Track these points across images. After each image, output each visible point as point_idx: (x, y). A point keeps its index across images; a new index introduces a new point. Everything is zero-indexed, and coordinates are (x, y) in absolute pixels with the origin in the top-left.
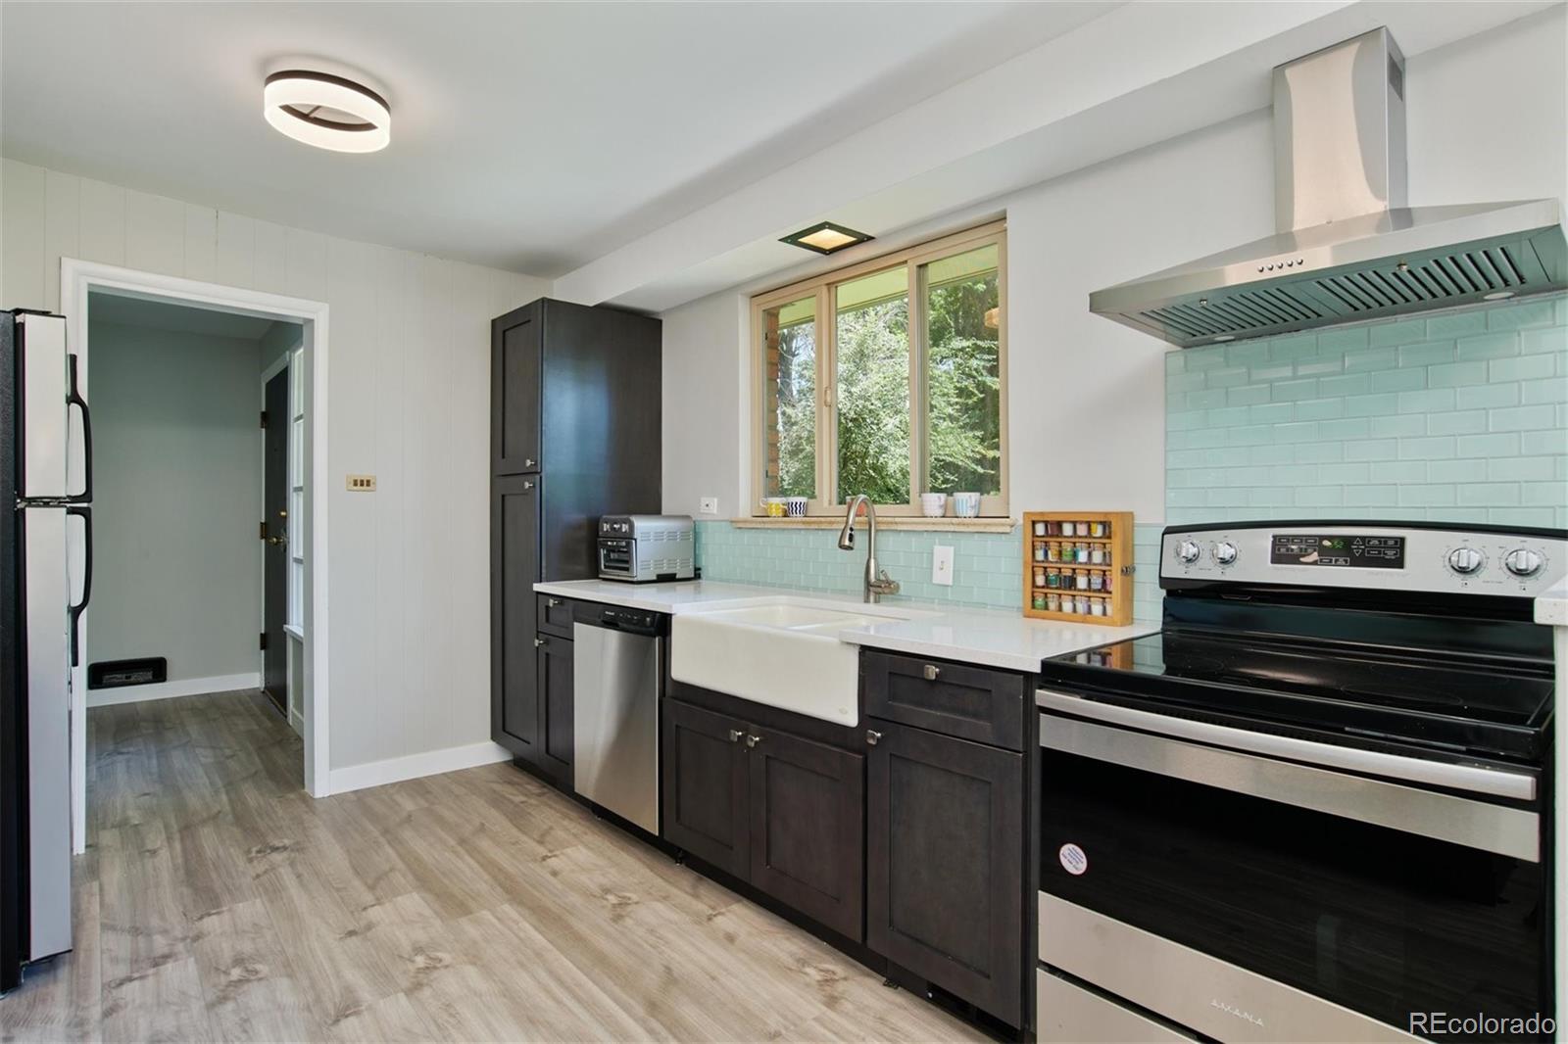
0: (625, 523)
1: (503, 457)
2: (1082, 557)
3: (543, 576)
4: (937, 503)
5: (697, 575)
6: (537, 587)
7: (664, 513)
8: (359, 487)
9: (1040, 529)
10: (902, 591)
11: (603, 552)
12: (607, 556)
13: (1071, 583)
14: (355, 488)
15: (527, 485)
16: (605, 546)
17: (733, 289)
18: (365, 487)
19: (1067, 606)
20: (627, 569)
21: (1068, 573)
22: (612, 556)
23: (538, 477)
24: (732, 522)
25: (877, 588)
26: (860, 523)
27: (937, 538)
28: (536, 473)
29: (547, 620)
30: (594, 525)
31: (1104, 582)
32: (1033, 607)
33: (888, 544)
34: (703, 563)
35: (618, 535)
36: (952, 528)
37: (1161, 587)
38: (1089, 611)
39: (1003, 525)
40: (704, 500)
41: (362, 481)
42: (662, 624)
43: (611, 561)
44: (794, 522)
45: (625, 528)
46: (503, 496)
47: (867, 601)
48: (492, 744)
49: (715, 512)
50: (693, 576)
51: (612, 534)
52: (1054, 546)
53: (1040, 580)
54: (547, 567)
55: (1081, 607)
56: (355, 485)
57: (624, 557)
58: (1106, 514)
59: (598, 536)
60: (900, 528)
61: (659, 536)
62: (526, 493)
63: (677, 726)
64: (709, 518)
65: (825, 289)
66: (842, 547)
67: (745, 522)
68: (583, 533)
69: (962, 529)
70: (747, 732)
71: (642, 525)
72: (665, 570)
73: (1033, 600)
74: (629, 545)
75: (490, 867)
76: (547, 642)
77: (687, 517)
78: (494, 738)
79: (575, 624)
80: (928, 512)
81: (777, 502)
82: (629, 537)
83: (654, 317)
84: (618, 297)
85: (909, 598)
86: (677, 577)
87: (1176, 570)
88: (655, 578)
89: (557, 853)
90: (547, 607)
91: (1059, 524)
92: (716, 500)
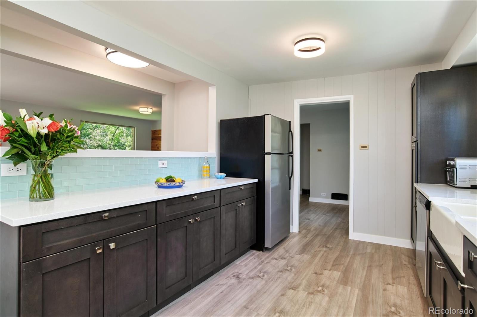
0: (453, 161)
3: (419, 181)
8: (363, 148)
11: (448, 173)
12: (449, 175)
14: (362, 149)
18: (365, 148)
23: (417, 143)
28: (416, 141)
41: (364, 146)
42: (428, 205)
43: (450, 177)
46: (412, 150)
51: (449, 165)
54: (420, 177)
56: (362, 148)
57: (452, 175)
72: (476, 183)
75: (368, 277)
82: (454, 167)
88: (469, 186)
89: (395, 285)
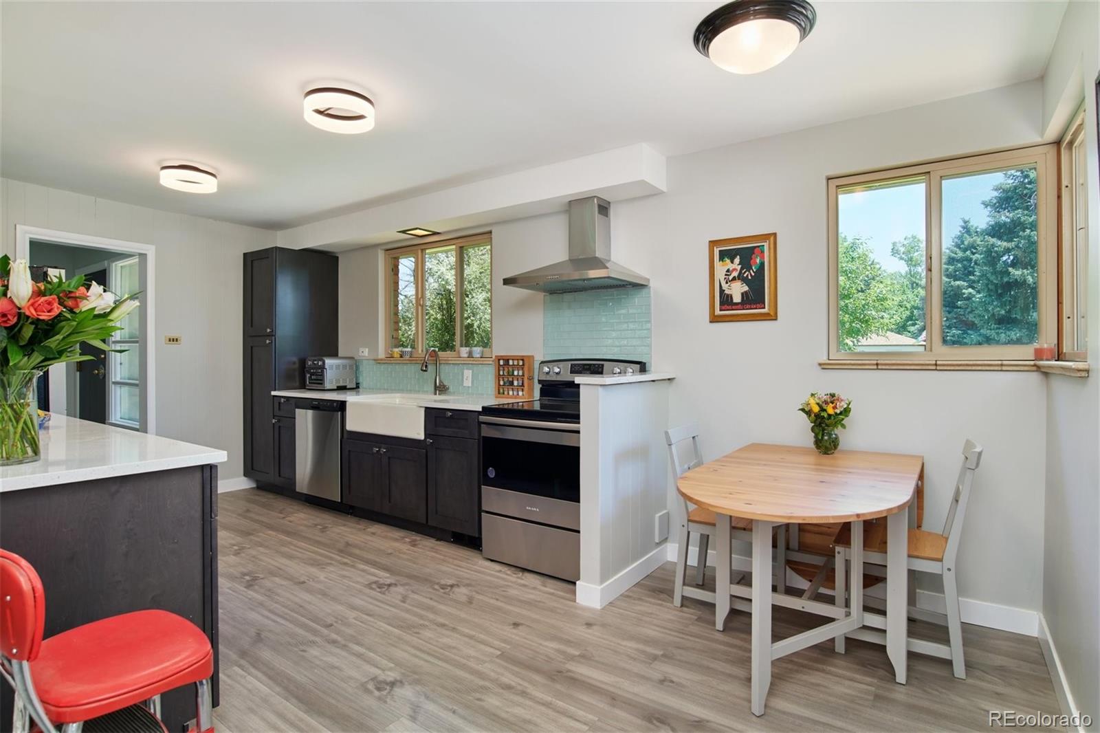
0: (320, 360)
1: (252, 326)
2: (516, 373)
3: (277, 387)
4: (465, 352)
5: (357, 386)
6: (273, 393)
7: (339, 355)
8: (172, 342)
9: (502, 363)
10: (451, 389)
11: (308, 375)
12: (310, 378)
13: (512, 383)
15: (268, 342)
16: (309, 372)
17: (375, 246)
18: (175, 342)
19: (511, 393)
20: (321, 384)
21: (511, 379)
22: (313, 377)
23: (273, 338)
24: (375, 360)
25: (440, 389)
26: (431, 360)
27: (465, 367)
28: (273, 335)
29: (279, 409)
30: (303, 362)
31: (523, 384)
32: (499, 393)
33: (445, 369)
34: (361, 380)
35: (317, 366)
36: (470, 362)
37: (539, 383)
38: (518, 394)
39: (489, 361)
40: (361, 350)
41: (173, 339)
42: (342, 406)
43: (312, 380)
44: (405, 360)
45: (320, 363)
46: (252, 347)
47: (436, 394)
48: (245, 478)
49: (367, 355)
50: (355, 387)
51: (314, 366)
52: (506, 369)
53: (502, 383)
54: (278, 383)
55: (515, 393)
56: (169, 341)
57: (319, 377)
58: (523, 356)
59: (305, 367)
60: (450, 362)
61: (338, 367)
62: (267, 345)
63: (349, 451)
64: (364, 358)
65: (420, 251)
66: (422, 370)
67: (381, 360)
68: (297, 366)
69: (474, 362)
70: (380, 448)
71: (329, 362)
72: (341, 384)
73: (499, 390)
74: (322, 372)
76: (279, 421)
77: (352, 358)
78: (245, 475)
79: (297, 410)
80: (462, 356)
81: (397, 350)
82: (323, 367)
83: (334, 255)
84: (320, 246)
85: (454, 393)
86: (348, 387)
87: (543, 378)
88: (336, 388)
90: (280, 403)
91: (508, 360)
92: (367, 350)
